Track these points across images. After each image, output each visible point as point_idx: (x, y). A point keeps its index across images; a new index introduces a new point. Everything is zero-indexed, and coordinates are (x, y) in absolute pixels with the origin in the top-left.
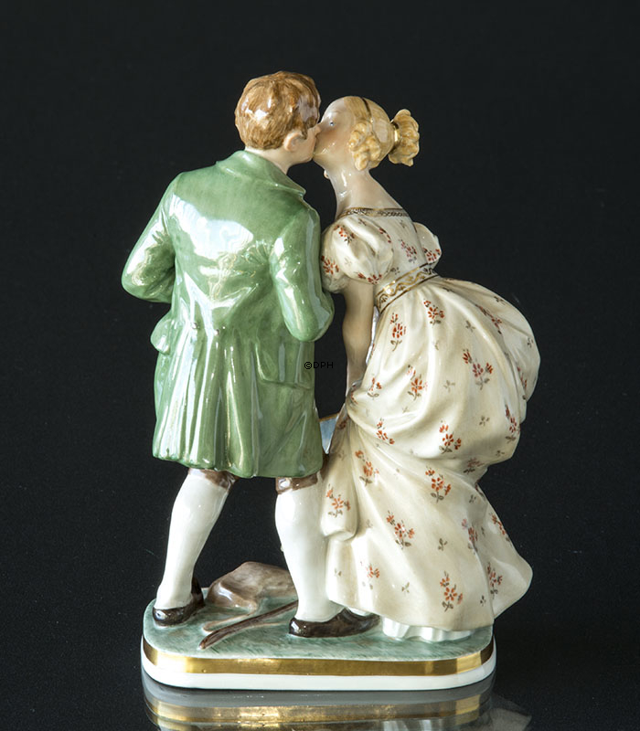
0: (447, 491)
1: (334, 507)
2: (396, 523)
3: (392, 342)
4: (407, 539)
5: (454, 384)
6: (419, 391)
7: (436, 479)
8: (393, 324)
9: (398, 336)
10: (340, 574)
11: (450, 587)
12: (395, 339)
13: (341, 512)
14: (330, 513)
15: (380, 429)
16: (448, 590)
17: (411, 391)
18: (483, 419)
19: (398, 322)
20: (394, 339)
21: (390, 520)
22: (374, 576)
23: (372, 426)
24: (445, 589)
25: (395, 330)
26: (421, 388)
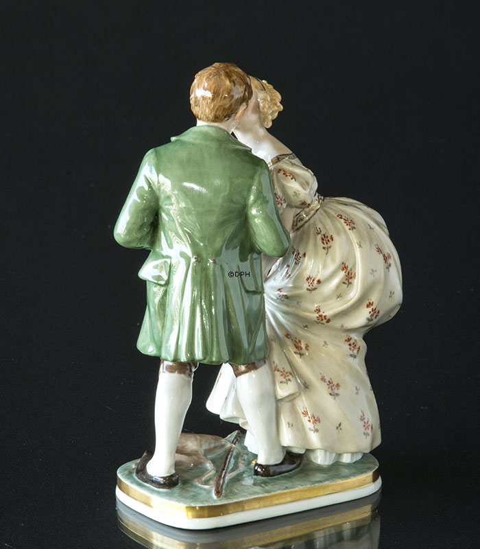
0: (358, 351)
1: (282, 377)
2: (327, 381)
3: (324, 248)
4: (336, 391)
5: (376, 271)
6: (350, 281)
7: (352, 343)
8: (320, 236)
9: (327, 243)
10: (292, 425)
11: (366, 421)
12: (326, 246)
13: (289, 380)
14: (281, 382)
15: (320, 313)
16: (365, 423)
17: (345, 281)
18: (391, 293)
19: (322, 233)
20: (324, 246)
21: (323, 379)
22: (317, 422)
23: (311, 312)
24: (363, 422)
25: (323, 239)
26: (351, 278)
